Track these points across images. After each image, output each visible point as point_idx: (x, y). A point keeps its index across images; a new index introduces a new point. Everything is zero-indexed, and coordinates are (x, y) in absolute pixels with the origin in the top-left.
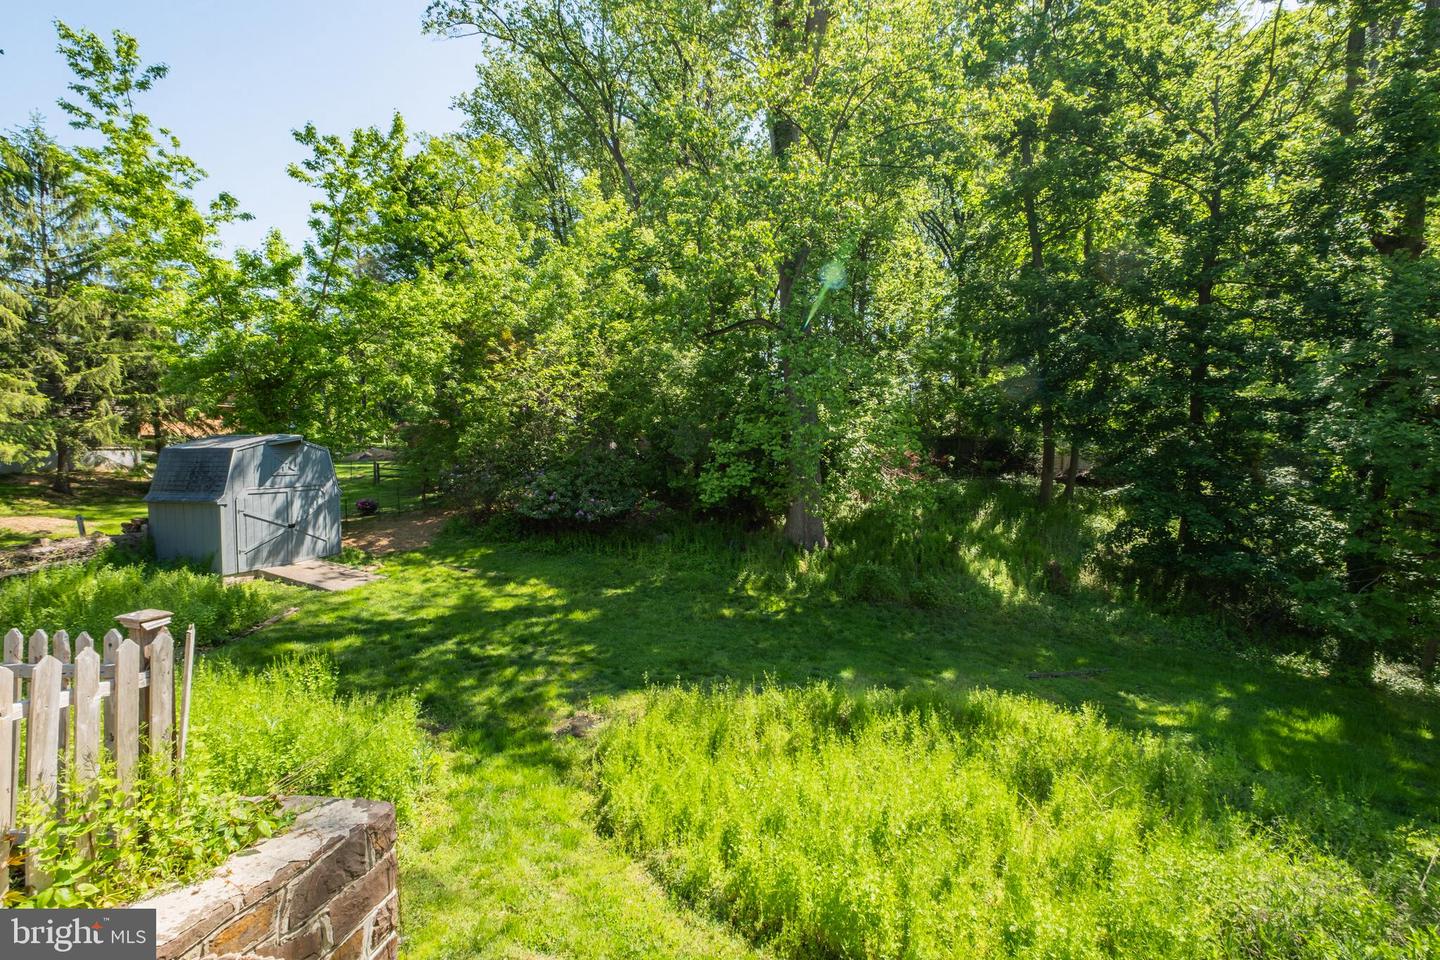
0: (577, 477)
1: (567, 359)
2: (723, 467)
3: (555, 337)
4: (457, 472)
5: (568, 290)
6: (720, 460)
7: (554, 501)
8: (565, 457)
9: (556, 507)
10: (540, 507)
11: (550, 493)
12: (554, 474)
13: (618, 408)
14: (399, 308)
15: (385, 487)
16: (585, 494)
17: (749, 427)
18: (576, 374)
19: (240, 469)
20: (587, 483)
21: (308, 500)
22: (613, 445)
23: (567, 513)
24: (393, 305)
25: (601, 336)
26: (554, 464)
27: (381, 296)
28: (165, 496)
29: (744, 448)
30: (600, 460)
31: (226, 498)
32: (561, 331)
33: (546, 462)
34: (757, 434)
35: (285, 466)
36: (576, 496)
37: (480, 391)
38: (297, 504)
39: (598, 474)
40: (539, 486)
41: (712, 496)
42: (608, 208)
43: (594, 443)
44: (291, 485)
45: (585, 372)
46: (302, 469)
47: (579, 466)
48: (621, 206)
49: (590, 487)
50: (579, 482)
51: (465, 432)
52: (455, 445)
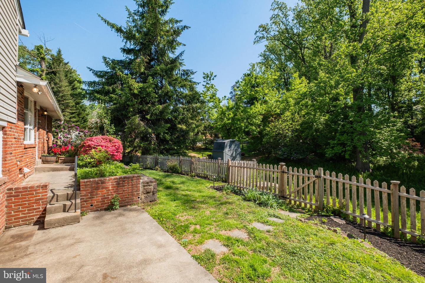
0: (291, 149)
1: (289, 121)
2: (333, 148)
3: (286, 115)
4: (262, 147)
5: (290, 103)
6: (332, 145)
7: (286, 155)
8: (288, 144)
9: (286, 156)
10: (282, 156)
11: (285, 153)
12: (285, 148)
13: (302, 132)
14: (253, 112)
15: (244, 150)
16: (294, 153)
17: (340, 137)
18: (291, 124)
19: (226, 146)
20: (294, 150)
21: (236, 152)
22: (301, 141)
23: (289, 157)
24: (251, 112)
25: (298, 114)
26: (285, 145)
27: (249, 110)
28: (215, 150)
29: (339, 142)
30: (298, 145)
31: (224, 151)
32: (288, 114)
33: (283, 145)
34: (343, 139)
35: (233, 145)
36: (291, 154)
37: (268, 129)
38: (234, 153)
39: (297, 148)
40: (282, 151)
41: (329, 155)
42: (300, 81)
43: (296, 141)
44: (233, 149)
45: (294, 123)
46: (235, 146)
47: (292, 146)
48: (304, 80)
49: (295, 151)
50: (292, 150)
51: (264, 138)
52: (262, 141)
